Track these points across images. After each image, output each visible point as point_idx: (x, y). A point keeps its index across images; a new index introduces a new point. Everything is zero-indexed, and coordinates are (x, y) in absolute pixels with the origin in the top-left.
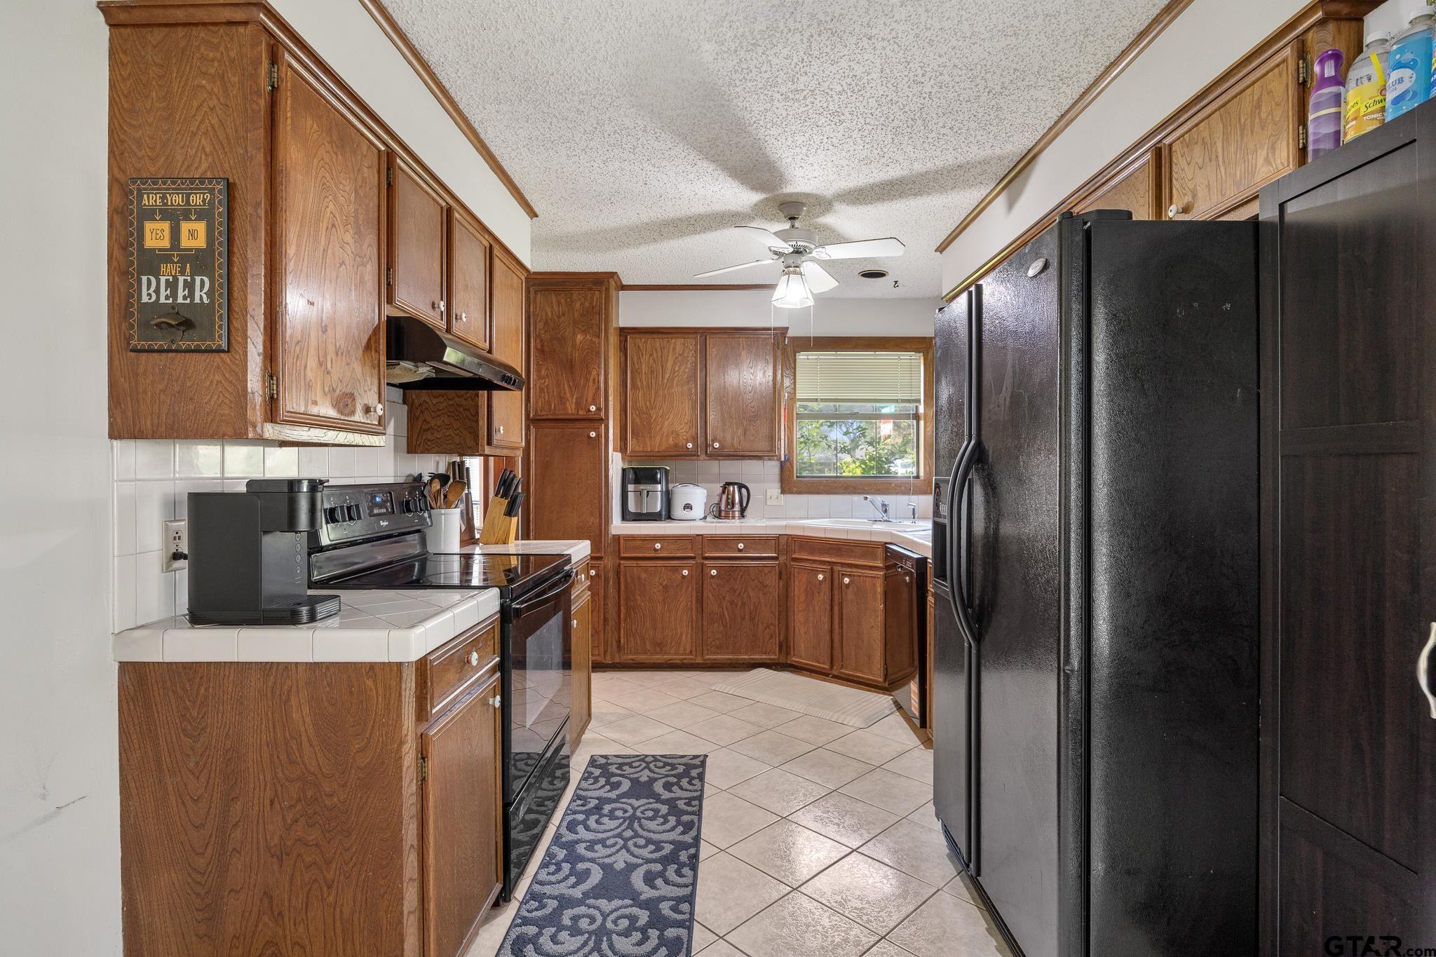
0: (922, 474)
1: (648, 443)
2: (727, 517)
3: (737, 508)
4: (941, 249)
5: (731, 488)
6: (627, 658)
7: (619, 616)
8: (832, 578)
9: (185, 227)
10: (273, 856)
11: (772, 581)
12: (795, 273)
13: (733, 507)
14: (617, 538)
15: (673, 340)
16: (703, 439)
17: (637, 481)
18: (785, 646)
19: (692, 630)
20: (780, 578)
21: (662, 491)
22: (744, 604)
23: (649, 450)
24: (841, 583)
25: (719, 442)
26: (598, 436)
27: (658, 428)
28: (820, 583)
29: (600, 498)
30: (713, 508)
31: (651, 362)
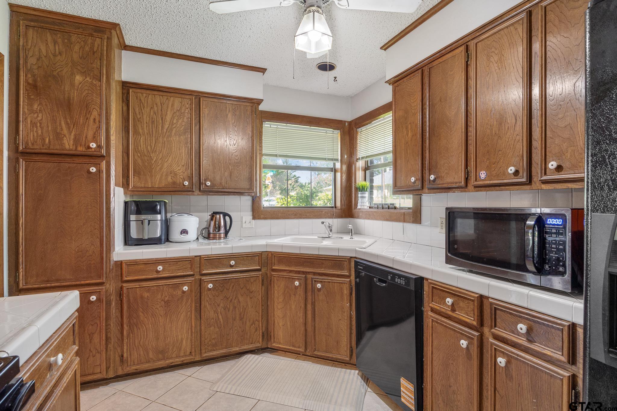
0: (338, 204)
1: (150, 181)
2: (214, 238)
3: (222, 231)
4: (386, 47)
5: (218, 216)
6: (132, 369)
7: (122, 333)
8: (306, 284)
11: (257, 288)
13: (219, 230)
14: (120, 264)
15: (172, 98)
16: (197, 178)
17: (138, 212)
18: (267, 335)
19: (191, 335)
20: (263, 285)
21: (161, 220)
22: (235, 308)
23: (150, 186)
24: (313, 288)
25: (210, 181)
26: (99, 171)
27: (158, 168)
28: (296, 287)
29: (101, 228)
30: (204, 232)
31: (152, 114)
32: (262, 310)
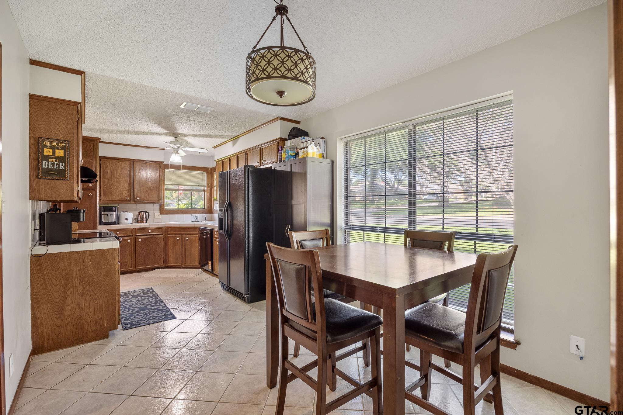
0: (206, 207)
1: (110, 198)
2: (140, 222)
3: (145, 219)
4: (215, 147)
5: (142, 213)
8: (182, 239)
9: (57, 151)
10: (80, 295)
11: (161, 241)
12: (177, 153)
13: (143, 219)
15: (121, 162)
16: (133, 196)
17: (104, 211)
18: (165, 261)
20: (163, 240)
21: (116, 214)
22: (151, 249)
23: (111, 200)
24: (185, 240)
25: (139, 197)
26: (93, 195)
27: (114, 192)
28: (178, 240)
29: (94, 217)
30: (135, 220)
31: (111, 169)
32: (163, 251)
